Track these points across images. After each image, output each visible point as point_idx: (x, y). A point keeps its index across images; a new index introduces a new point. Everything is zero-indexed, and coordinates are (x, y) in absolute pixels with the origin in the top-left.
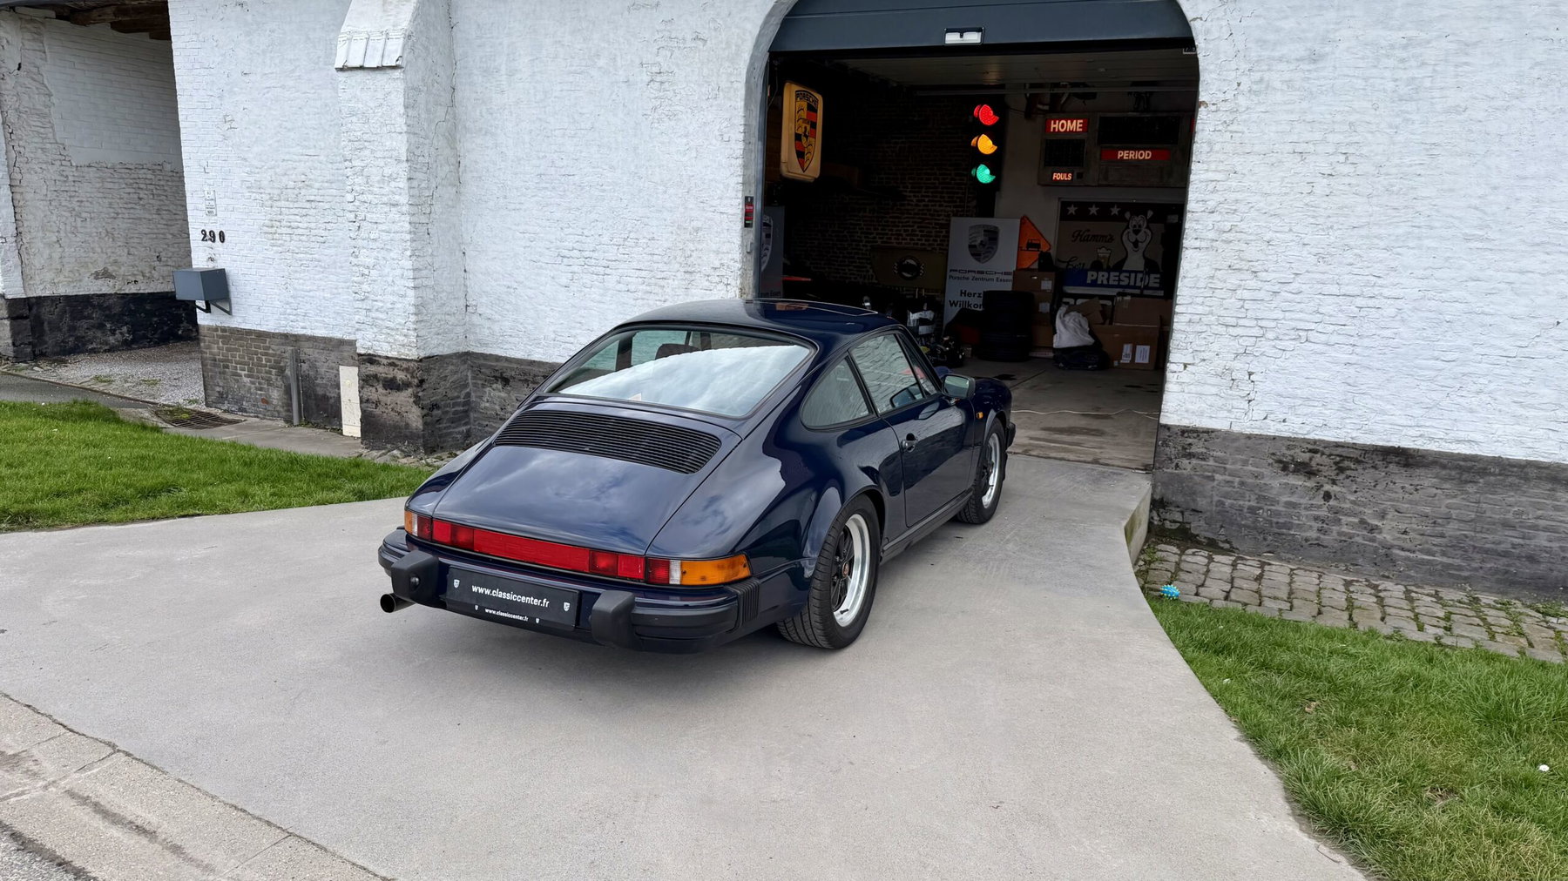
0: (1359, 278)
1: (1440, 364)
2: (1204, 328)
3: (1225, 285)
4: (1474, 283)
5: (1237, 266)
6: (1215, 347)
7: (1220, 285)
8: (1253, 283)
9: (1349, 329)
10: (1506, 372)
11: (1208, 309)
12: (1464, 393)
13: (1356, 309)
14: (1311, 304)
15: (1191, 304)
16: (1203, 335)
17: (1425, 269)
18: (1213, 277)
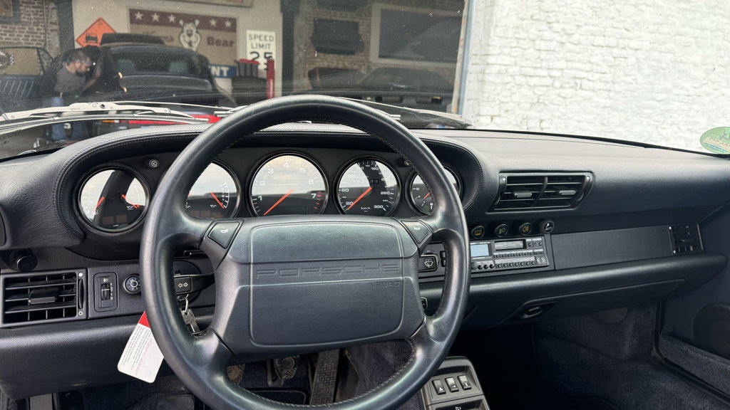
0: (617, 30)
1: (655, 104)
2: (509, 79)
3: (526, 35)
4: (677, 38)
5: (537, 17)
6: (516, 98)
7: (523, 35)
8: (548, 34)
9: (609, 77)
10: (686, 108)
11: (513, 59)
12: (665, 126)
13: (613, 60)
14: (585, 54)
15: (499, 54)
16: (508, 86)
17: (655, 24)
18: (517, 27)
